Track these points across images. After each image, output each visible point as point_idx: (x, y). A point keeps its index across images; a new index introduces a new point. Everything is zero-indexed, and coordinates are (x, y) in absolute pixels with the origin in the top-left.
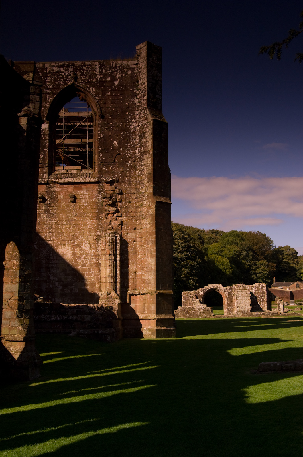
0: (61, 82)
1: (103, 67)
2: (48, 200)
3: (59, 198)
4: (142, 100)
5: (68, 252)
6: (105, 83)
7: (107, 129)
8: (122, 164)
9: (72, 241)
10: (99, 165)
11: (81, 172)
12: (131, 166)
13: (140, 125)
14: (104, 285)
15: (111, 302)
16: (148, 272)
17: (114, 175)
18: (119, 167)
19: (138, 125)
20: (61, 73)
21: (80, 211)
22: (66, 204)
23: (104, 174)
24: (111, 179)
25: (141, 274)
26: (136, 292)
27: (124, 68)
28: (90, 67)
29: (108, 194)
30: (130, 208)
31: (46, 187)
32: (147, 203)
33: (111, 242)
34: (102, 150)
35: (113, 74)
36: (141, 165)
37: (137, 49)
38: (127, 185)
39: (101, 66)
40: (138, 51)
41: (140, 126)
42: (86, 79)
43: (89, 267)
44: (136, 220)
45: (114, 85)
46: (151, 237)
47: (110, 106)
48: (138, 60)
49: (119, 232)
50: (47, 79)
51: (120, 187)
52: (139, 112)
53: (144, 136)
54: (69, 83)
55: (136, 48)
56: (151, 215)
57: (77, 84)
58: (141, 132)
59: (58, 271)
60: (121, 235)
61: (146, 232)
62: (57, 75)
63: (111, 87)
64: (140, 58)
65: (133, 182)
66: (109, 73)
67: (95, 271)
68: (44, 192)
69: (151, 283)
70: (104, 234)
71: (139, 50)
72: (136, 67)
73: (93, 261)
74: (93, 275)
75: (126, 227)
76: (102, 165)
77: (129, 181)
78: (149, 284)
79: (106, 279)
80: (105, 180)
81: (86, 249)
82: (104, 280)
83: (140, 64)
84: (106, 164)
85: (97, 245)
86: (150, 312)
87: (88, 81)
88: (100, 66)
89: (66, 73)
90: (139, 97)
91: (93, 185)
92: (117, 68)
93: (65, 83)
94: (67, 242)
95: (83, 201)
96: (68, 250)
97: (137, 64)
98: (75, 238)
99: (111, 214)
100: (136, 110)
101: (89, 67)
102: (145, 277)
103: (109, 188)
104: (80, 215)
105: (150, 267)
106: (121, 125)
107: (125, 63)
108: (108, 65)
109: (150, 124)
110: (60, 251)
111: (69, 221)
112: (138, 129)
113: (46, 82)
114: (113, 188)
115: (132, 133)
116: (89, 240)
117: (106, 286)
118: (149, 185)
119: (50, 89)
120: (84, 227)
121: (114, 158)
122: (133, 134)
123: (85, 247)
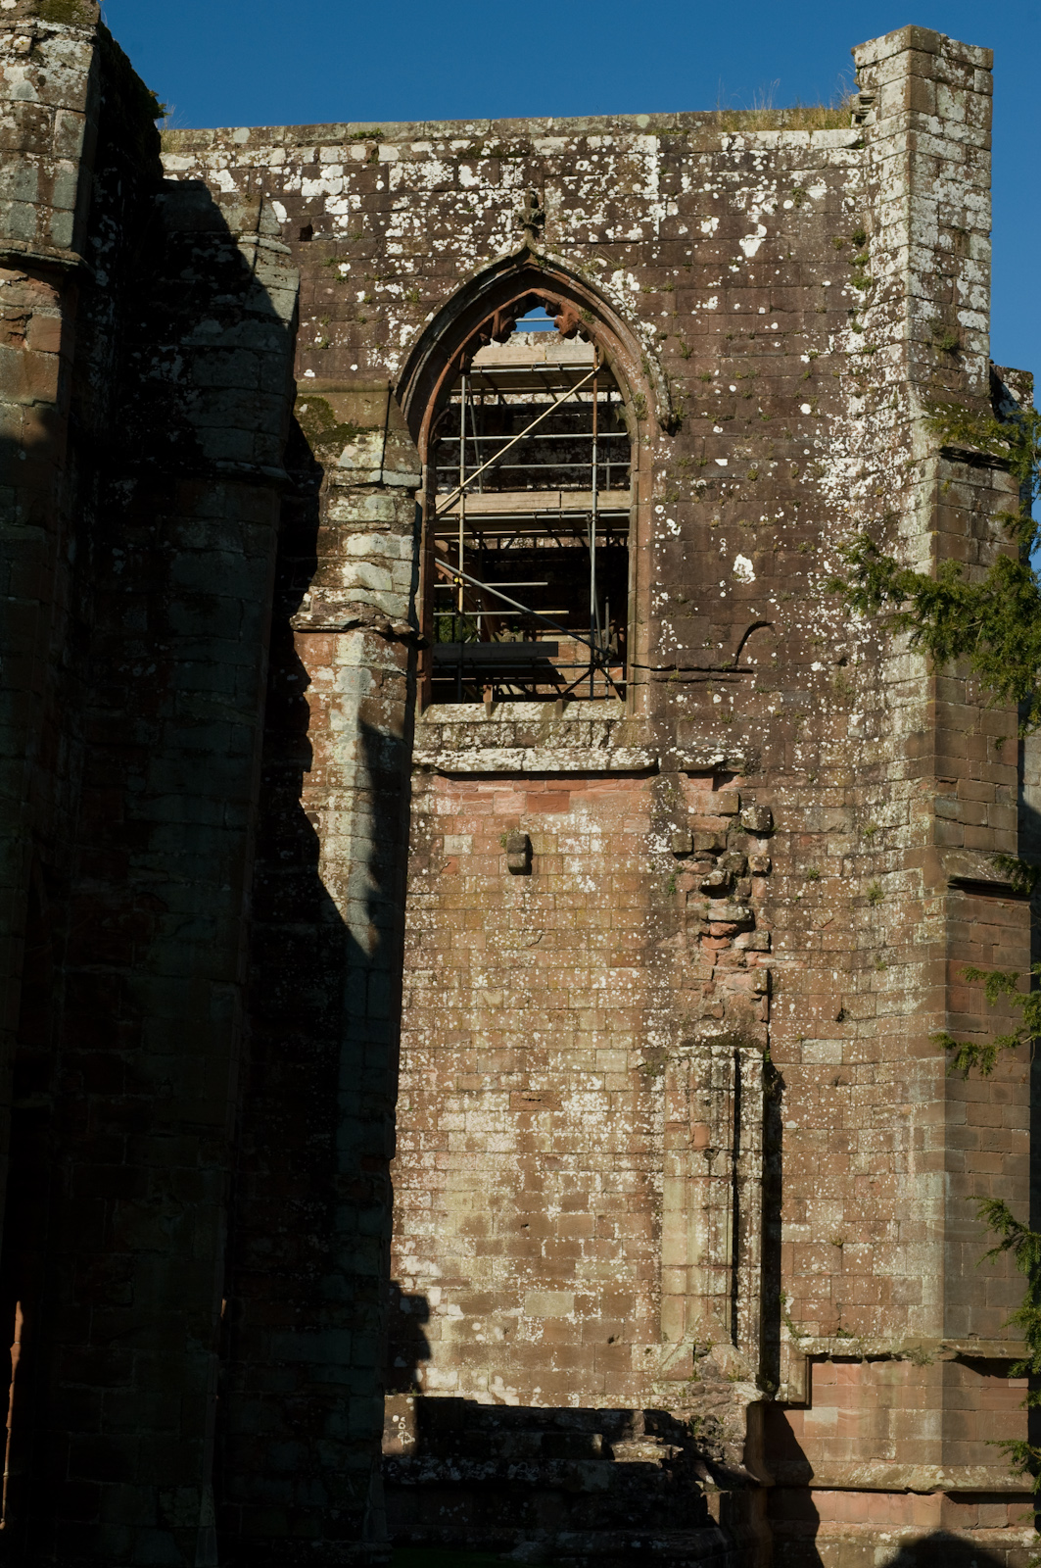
0: (464, 242)
1: (681, 164)
3: (448, 850)
4: (882, 339)
5: (496, 1132)
6: (690, 247)
7: (700, 491)
8: (773, 678)
9: (516, 1078)
10: (658, 681)
11: (565, 717)
12: (825, 687)
13: (870, 474)
14: (679, 1306)
15: (714, 1394)
16: (905, 1243)
17: (736, 736)
18: (761, 690)
19: (864, 474)
20: (461, 196)
21: (556, 920)
22: (485, 883)
23: (681, 727)
24: (719, 758)
25: (872, 1253)
26: (841, 1347)
27: (791, 168)
28: (611, 159)
29: (701, 836)
30: (814, 907)
32: (903, 888)
33: (714, 1084)
34: (673, 600)
35: (734, 197)
36: (878, 686)
37: (861, 63)
38: (803, 788)
39: (672, 155)
40: (865, 74)
41: (874, 480)
42: (593, 224)
43: (602, 1212)
44: (849, 971)
45: (740, 258)
46: (923, 1066)
47: (717, 373)
48: (866, 122)
49: (759, 1032)
50: (388, 226)
51: (763, 798)
52: (867, 404)
53: (893, 531)
54: (500, 244)
55: (857, 56)
56: (923, 947)
57: (547, 251)
58: (875, 510)
59: (440, 1230)
60: (766, 1049)
61: (899, 1037)
62: (438, 202)
63: (723, 267)
64: (871, 116)
65: (832, 772)
66: (712, 191)
67: (633, 1230)
69: (917, 1301)
70: (684, 1044)
71: (869, 71)
72: (851, 160)
73: (625, 1181)
74: (622, 1253)
75: (792, 1007)
76: (672, 680)
77: (814, 767)
78: (911, 1309)
79: (689, 1278)
80: (686, 759)
81: (585, 1116)
82: (676, 1281)
83: (876, 146)
84: (694, 675)
85: (645, 1100)
86: (912, 1453)
87: (604, 240)
88: (662, 155)
89: (490, 192)
90: (866, 325)
91: (627, 788)
92: (752, 169)
93: (484, 249)
94: (487, 1079)
95: (576, 866)
96: (495, 1120)
97: (855, 146)
98: (531, 1059)
99: (717, 937)
100: (853, 390)
101: (608, 164)
102: (894, 1267)
103: (707, 803)
104: (560, 940)
105: (915, 1217)
106: (775, 470)
107: (797, 138)
108: (706, 152)
109: (923, 473)
110: (451, 1127)
111: (504, 971)
112: (863, 491)
113: (382, 241)
114: (731, 802)
115: (831, 513)
116: (601, 1074)
117: (688, 1309)
118: (916, 792)
119: (403, 279)
120: (577, 1006)
121: (736, 645)
122: (833, 519)
123: (584, 1106)
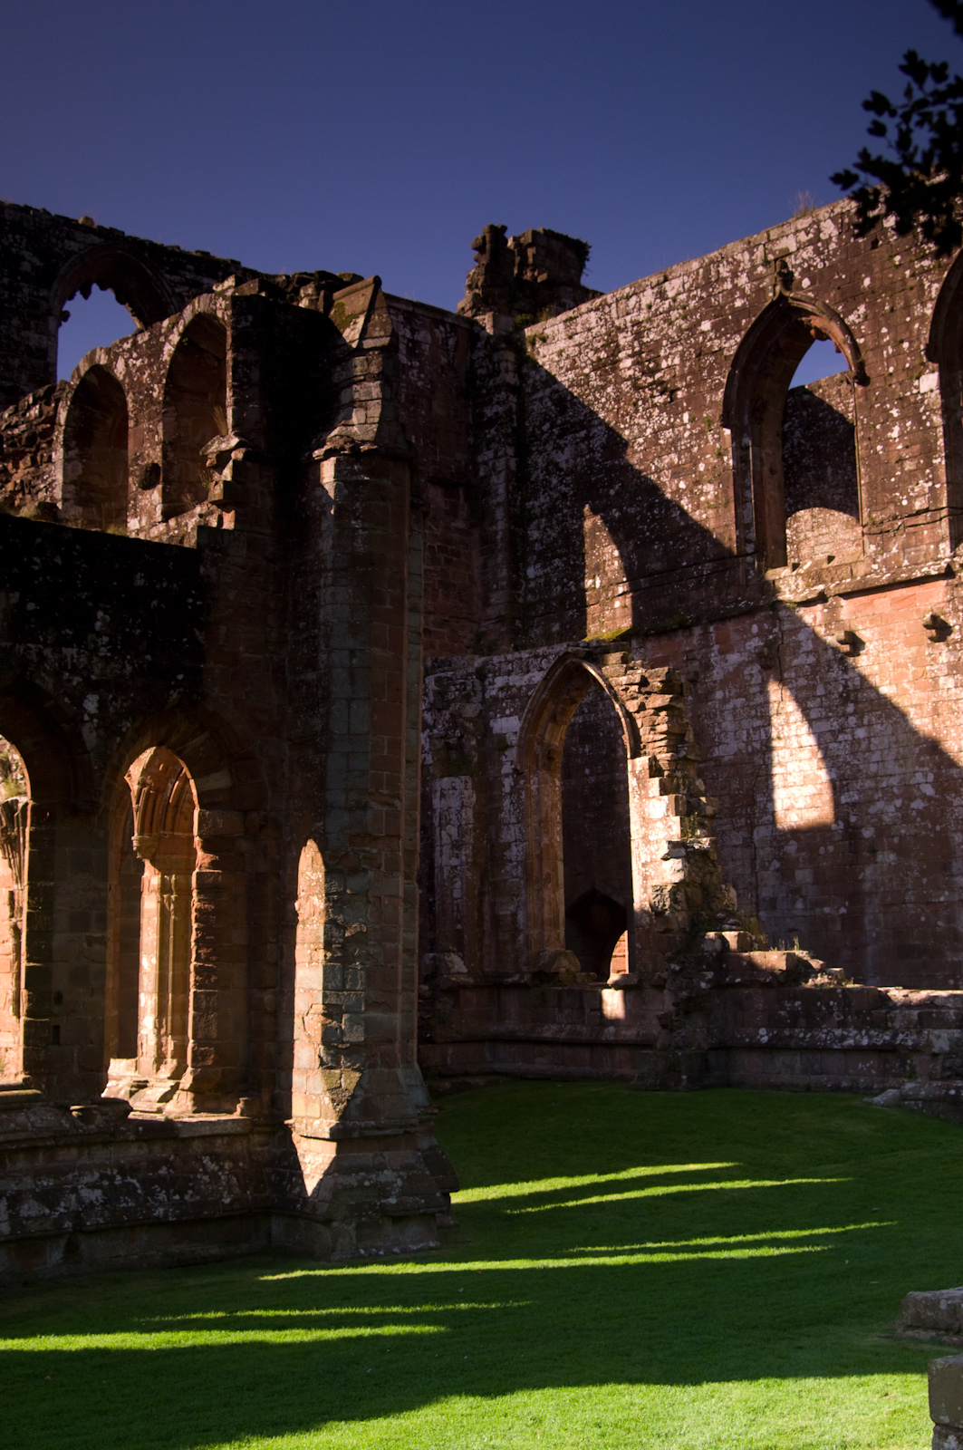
2: (957, 627)
31: (947, 585)
68: (942, 605)
